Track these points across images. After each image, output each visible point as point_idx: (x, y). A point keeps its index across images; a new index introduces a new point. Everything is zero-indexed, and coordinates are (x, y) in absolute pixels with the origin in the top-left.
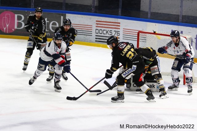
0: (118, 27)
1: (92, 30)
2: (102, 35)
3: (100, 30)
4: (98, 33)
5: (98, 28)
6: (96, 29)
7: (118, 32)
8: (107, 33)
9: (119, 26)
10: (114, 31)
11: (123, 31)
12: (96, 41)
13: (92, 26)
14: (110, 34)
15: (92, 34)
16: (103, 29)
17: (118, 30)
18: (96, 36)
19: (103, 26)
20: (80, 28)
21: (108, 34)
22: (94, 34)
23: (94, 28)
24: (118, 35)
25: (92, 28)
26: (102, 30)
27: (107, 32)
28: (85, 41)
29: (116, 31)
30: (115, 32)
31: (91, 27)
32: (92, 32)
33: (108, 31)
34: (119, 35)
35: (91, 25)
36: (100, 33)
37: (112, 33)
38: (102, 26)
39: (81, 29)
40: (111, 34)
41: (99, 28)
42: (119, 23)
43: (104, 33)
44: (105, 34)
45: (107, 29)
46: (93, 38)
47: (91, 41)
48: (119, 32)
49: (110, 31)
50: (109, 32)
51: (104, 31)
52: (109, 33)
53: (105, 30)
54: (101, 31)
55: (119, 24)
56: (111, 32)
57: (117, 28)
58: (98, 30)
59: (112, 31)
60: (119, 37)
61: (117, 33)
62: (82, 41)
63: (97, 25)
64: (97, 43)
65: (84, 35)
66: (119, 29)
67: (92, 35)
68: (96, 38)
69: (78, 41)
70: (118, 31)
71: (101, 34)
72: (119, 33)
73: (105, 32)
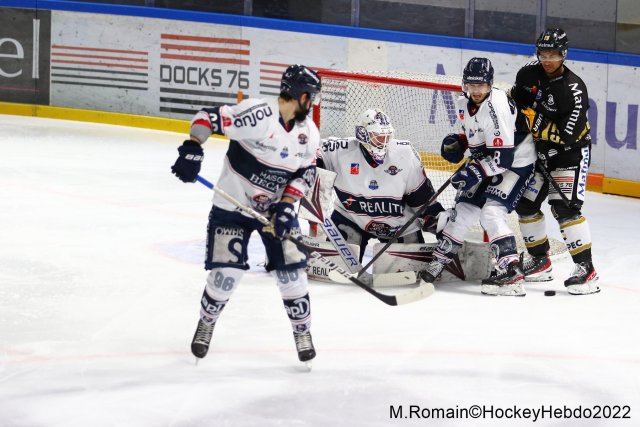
0: (244, 57)
1: (146, 68)
2: (186, 86)
3: (177, 68)
4: (169, 81)
5: (167, 62)
6: (162, 67)
7: (242, 76)
8: (203, 80)
9: (247, 53)
10: (229, 72)
11: (262, 71)
12: (162, 109)
13: (146, 53)
14: (213, 84)
15: (146, 82)
16: (187, 64)
17: (244, 68)
18: (163, 90)
19: (189, 53)
20: (103, 61)
21: (208, 84)
22: (154, 84)
23: (155, 61)
24: (241, 87)
25: (146, 61)
26: (182, 68)
27: (202, 76)
28: (120, 110)
29: (235, 72)
30: (232, 75)
31: (144, 57)
32: (146, 75)
33: (207, 70)
34: (246, 87)
35: (144, 50)
36: (177, 81)
37: (219, 78)
38: (182, 52)
39: (108, 65)
40: (217, 81)
41: (173, 63)
42: (247, 43)
43: (191, 80)
44: (195, 83)
45: (203, 65)
46: (152, 96)
47: (142, 110)
48: (247, 73)
49: (214, 71)
50: (208, 75)
51: (191, 72)
52: (211, 80)
53: (195, 69)
54: (179, 73)
55: (244, 47)
56: (216, 74)
57: (240, 62)
58: (169, 67)
59: (219, 71)
60: (245, 92)
61: (240, 80)
62: (110, 109)
63: (164, 51)
64: (166, 118)
65: (120, 87)
66: (247, 63)
67: (146, 89)
68: (163, 99)
69: (97, 109)
70: (241, 73)
71: (182, 82)
72: (246, 80)
73: (194, 76)
